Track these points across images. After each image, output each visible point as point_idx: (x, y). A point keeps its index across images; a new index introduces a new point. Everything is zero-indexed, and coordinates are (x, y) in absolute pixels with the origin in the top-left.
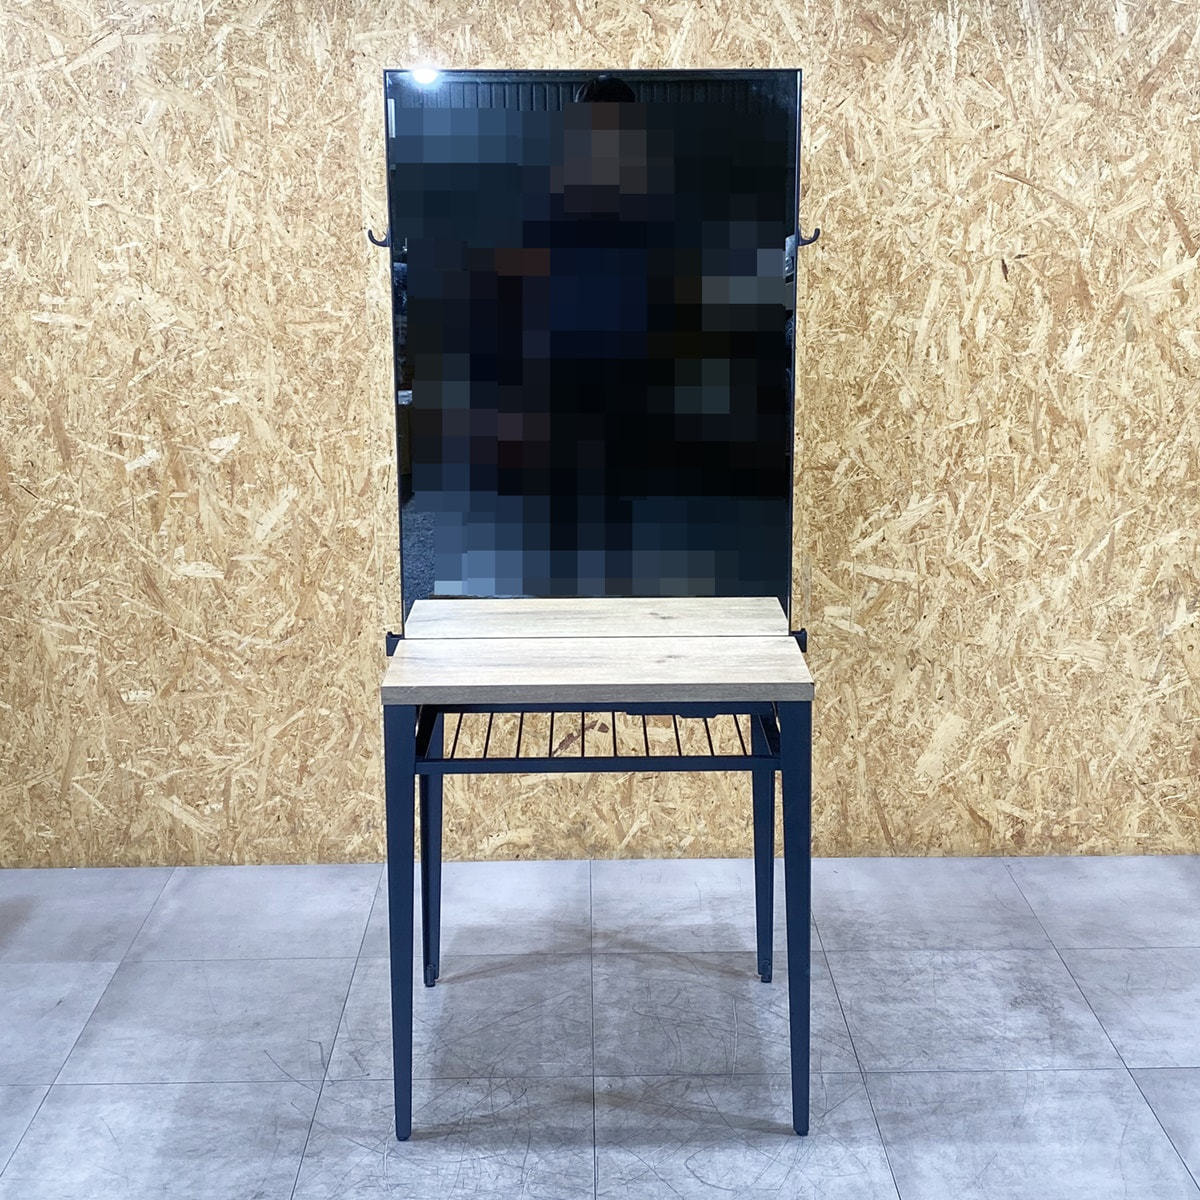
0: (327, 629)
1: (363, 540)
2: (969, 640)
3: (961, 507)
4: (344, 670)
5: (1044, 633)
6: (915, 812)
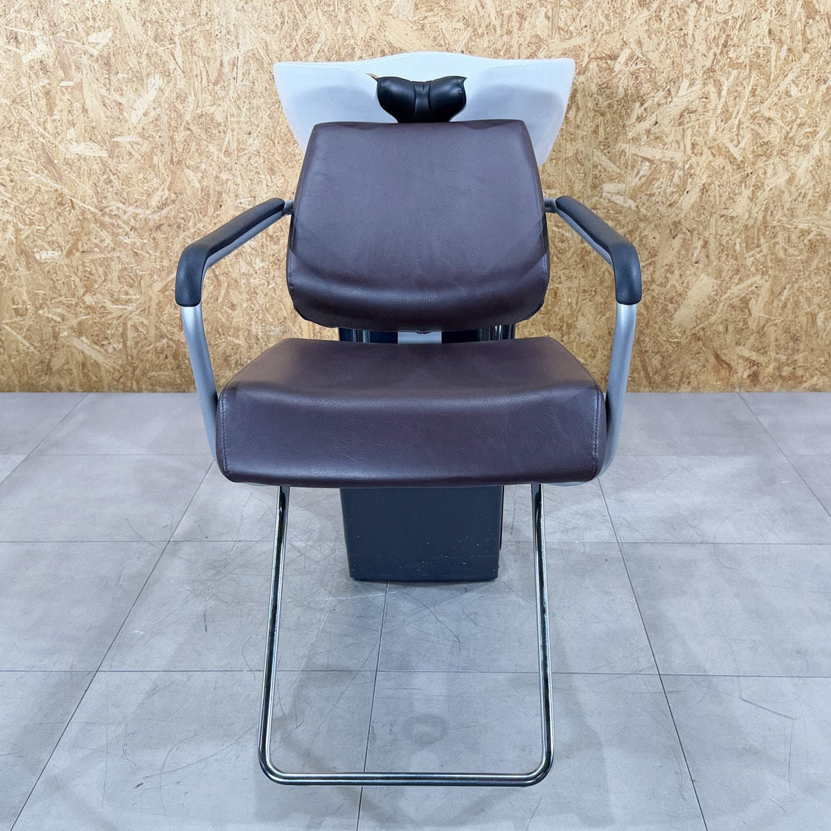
0: (194, 202)
1: (219, 124)
2: (724, 212)
3: (724, 93)
5: (787, 206)
6: (670, 356)
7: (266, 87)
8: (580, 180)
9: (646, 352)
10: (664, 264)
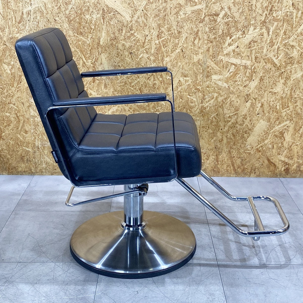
0: (7, 80)
2: (271, 90)
3: (271, 33)
4: (15, 98)
6: (245, 159)
7: (45, 25)
8: (201, 73)
9: (234, 157)
10: (242, 114)
